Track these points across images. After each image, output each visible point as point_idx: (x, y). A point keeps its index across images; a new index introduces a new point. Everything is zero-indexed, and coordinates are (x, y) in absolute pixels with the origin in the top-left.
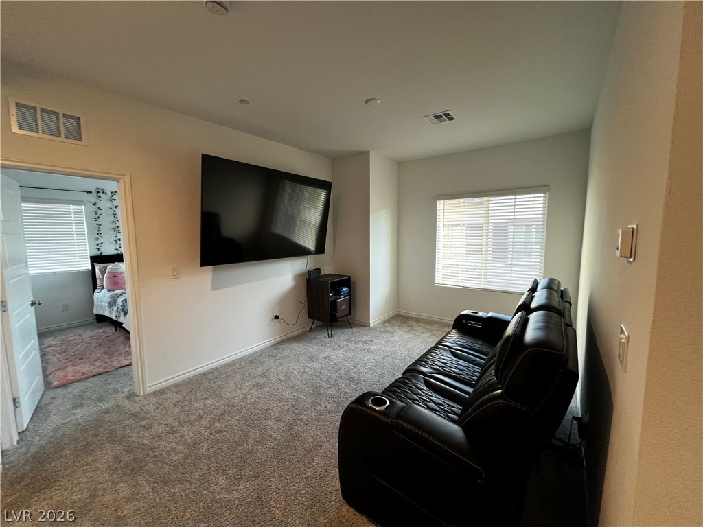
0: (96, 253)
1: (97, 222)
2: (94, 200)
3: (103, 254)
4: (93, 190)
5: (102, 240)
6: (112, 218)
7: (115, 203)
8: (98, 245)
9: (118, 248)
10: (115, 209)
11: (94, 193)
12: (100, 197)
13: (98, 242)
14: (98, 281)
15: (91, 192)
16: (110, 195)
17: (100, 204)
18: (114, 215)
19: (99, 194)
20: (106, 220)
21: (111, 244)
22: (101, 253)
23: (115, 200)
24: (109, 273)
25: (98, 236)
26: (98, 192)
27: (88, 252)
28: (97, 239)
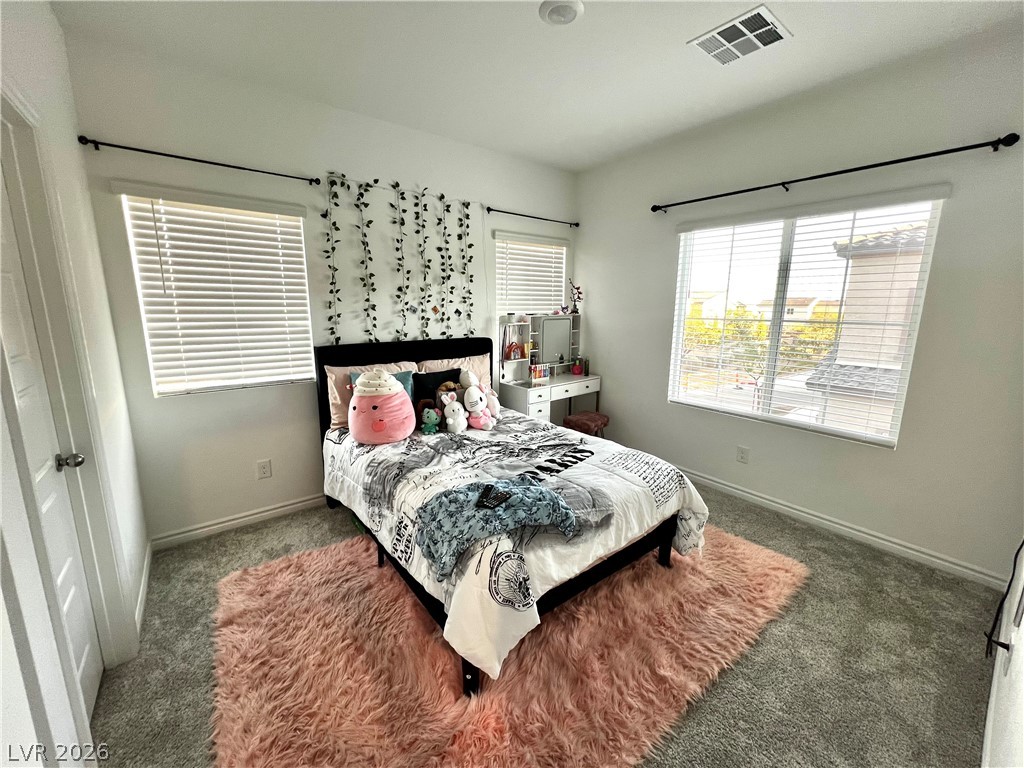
0: (326, 340)
1: (330, 262)
2: (324, 203)
3: (341, 343)
4: (323, 176)
5: (338, 308)
6: (359, 254)
7: (368, 214)
8: (330, 318)
9: (370, 327)
10: (366, 230)
11: (324, 185)
12: (335, 195)
13: (331, 312)
14: (332, 410)
15: (318, 181)
16: (355, 190)
17: (337, 215)
18: (365, 244)
19: (336, 189)
20: (347, 257)
21: (357, 317)
22: (338, 339)
23: (366, 205)
24: (361, 398)
25: (330, 297)
26: (333, 183)
27: (310, 335)
28: (330, 305)
